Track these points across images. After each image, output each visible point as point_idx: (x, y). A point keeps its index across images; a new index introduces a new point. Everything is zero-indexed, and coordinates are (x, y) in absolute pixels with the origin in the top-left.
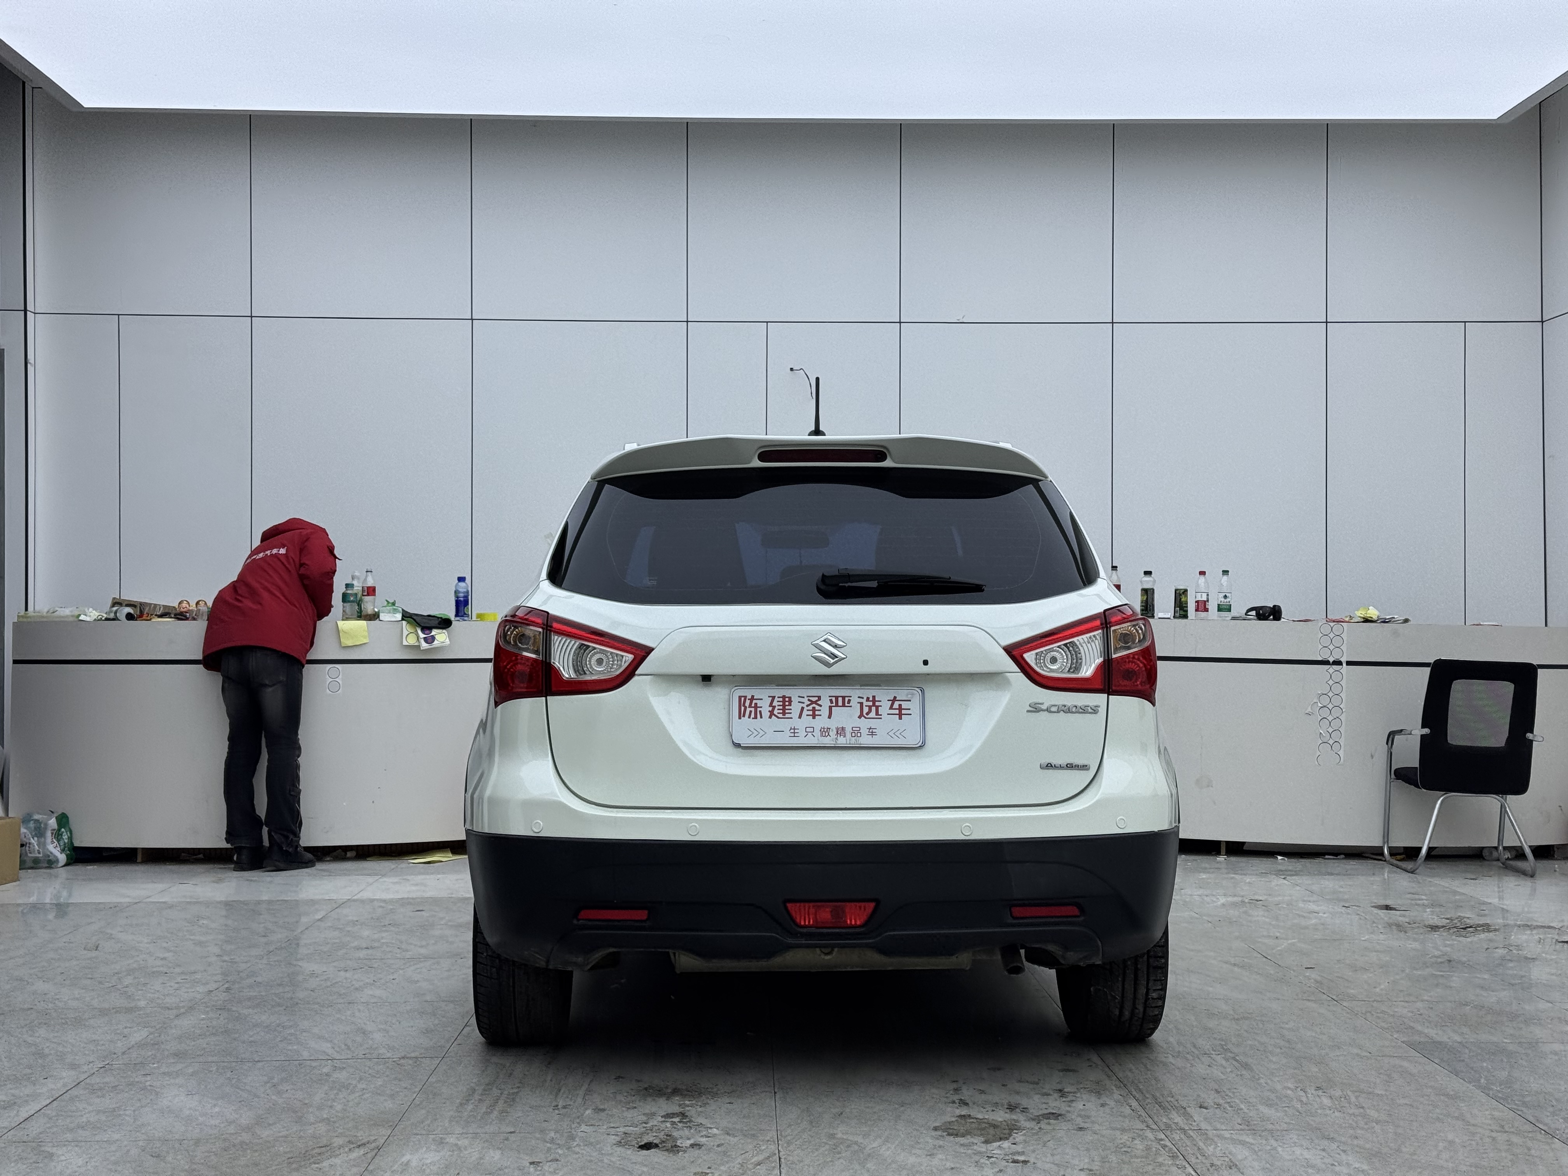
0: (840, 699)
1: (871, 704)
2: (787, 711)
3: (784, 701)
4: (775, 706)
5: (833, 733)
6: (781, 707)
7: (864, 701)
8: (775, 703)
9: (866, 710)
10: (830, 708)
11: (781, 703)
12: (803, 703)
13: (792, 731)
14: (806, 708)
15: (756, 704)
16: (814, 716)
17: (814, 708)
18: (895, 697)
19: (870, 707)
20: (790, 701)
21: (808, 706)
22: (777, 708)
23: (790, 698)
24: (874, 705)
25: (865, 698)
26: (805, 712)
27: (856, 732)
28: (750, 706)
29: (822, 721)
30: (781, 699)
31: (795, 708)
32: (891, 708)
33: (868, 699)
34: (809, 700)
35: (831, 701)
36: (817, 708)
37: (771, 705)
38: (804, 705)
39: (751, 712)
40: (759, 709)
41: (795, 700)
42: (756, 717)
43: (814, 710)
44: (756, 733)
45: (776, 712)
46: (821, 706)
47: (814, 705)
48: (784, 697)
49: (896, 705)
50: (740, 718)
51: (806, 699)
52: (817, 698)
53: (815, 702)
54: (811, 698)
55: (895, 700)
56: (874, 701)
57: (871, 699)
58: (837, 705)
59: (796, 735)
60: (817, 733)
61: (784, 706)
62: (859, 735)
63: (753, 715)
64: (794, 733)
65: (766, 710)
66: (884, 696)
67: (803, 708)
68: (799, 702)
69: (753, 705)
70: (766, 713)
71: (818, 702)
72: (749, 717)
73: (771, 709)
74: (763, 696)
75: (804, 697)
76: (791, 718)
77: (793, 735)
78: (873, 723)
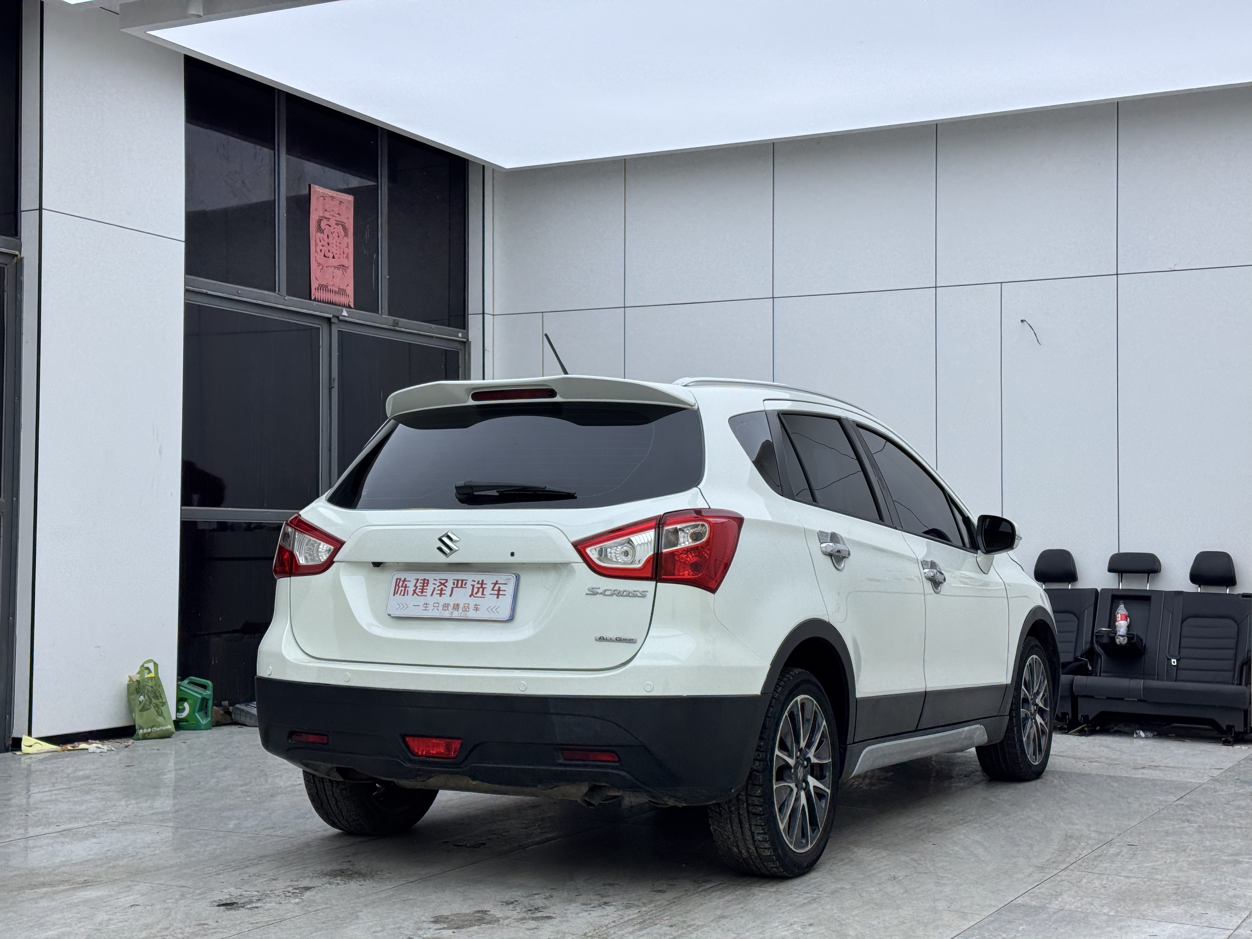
0: (460, 582)
1: (479, 586)
2: (424, 591)
3: (424, 583)
4: (417, 587)
5: (450, 608)
6: (421, 588)
7: (475, 583)
8: (418, 585)
9: (476, 590)
10: (453, 588)
11: (422, 584)
12: (435, 584)
13: (425, 605)
14: (437, 588)
15: (406, 585)
16: (441, 594)
17: (442, 588)
18: (497, 581)
19: (479, 588)
20: (428, 583)
21: (438, 587)
22: (419, 587)
23: (428, 580)
24: (482, 587)
25: (476, 582)
26: (436, 592)
27: (466, 608)
28: (402, 586)
29: (445, 599)
30: (422, 581)
31: (430, 588)
32: (493, 590)
33: (478, 583)
34: (440, 582)
35: (454, 583)
36: (444, 588)
37: (415, 586)
38: (436, 586)
39: (402, 590)
40: (407, 589)
41: (431, 582)
42: (404, 595)
43: (442, 590)
44: (402, 606)
45: (417, 591)
46: (446, 587)
47: (442, 586)
48: (424, 580)
49: (496, 588)
50: (394, 595)
51: (439, 581)
52: (445, 581)
53: (443, 584)
54: (441, 581)
55: (496, 583)
56: (482, 584)
57: (480, 582)
58: (457, 587)
59: (427, 608)
60: (441, 608)
61: (423, 586)
62: (467, 610)
63: (402, 593)
64: (426, 607)
65: (411, 589)
66: (489, 579)
67: (435, 588)
68: (434, 584)
69: (404, 586)
70: (411, 592)
71: (446, 584)
72: (400, 594)
73: (414, 588)
74: (411, 578)
75: (436, 580)
76: (426, 596)
77: (424, 608)
78: (478, 601)
